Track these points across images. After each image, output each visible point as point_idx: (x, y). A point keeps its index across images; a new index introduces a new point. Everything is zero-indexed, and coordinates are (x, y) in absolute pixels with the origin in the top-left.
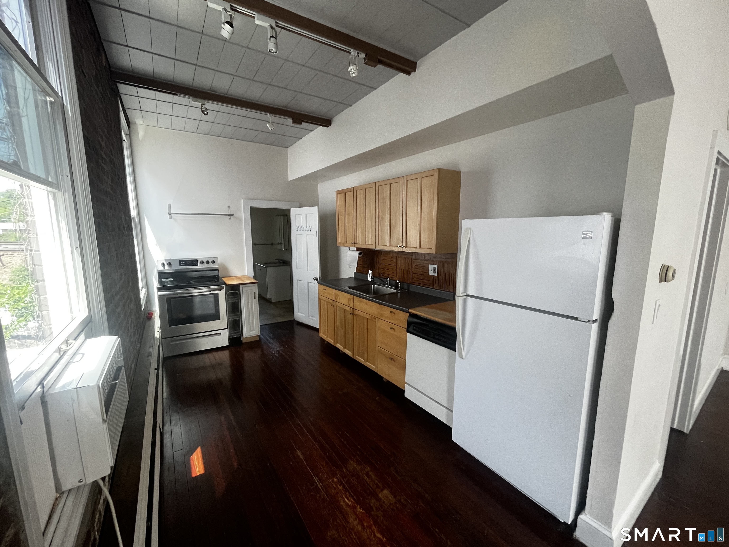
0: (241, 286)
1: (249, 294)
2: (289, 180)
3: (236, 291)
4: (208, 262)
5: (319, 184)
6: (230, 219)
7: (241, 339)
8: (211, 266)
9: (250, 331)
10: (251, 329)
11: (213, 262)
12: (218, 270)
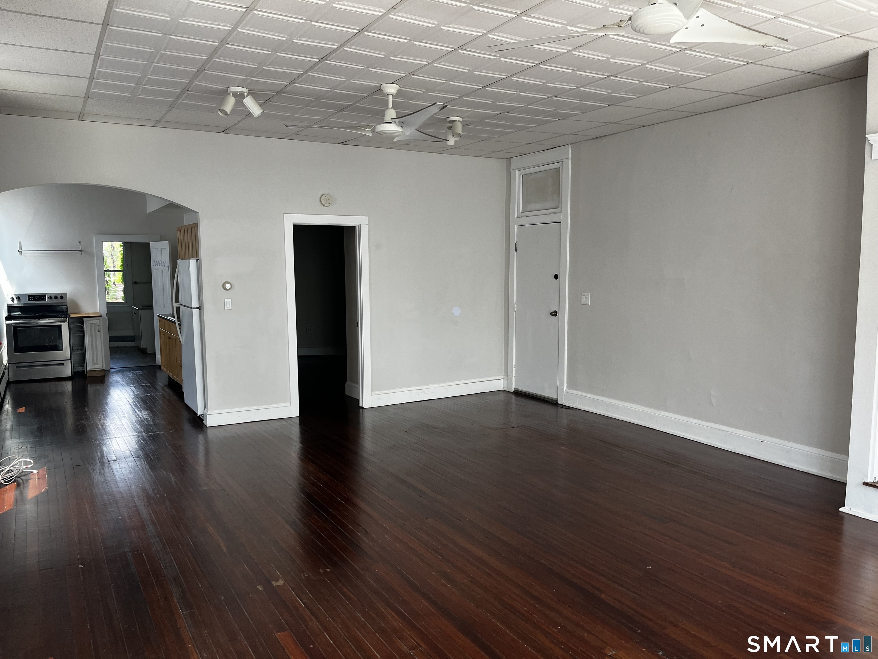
0: (84, 319)
1: (93, 328)
2: (148, 213)
3: (82, 325)
4: (56, 297)
5: (184, 215)
6: (81, 254)
7: (86, 373)
8: (59, 301)
9: (94, 364)
10: (96, 363)
11: (62, 297)
12: (66, 305)
